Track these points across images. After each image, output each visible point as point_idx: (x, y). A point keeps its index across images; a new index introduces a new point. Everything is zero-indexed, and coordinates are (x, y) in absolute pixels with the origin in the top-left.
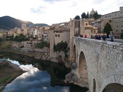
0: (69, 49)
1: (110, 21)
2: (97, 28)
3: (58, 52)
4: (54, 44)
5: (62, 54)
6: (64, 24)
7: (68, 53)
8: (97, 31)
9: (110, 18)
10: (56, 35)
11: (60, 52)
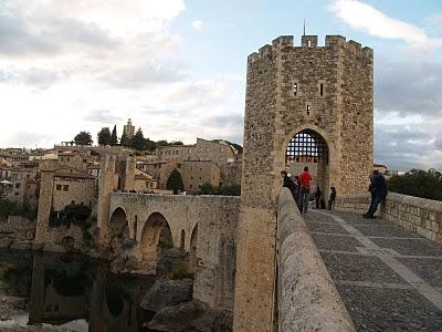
0: (95, 220)
1: (179, 165)
2: (150, 177)
3: (63, 227)
4: (52, 208)
5: (75, 232)
6: (53, 156)
7: (91, 231)
8: (155, 184)
9: (176, 156)
10: (59, 187)
11: (68, 227)
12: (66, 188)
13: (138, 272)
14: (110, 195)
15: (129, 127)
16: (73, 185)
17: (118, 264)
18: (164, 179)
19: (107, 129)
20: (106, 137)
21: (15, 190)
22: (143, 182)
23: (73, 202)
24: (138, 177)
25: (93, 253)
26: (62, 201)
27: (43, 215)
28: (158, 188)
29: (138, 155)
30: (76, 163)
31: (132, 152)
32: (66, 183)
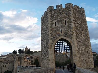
1: (38, 57)
2: (30, 61)
8: (30, 63)
10: (3, 66)
12: (5, 66)
14: (17, 67)
15: (27, 48)
16: (7, 65)
18: (34, 61)
19: (21, 49)
20: (20, 51)
22: (27, 63)
23: (7, 70)
24: (25, 62)
28: (31, 64)
30: (11, 59)
31: (27, 54)
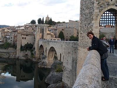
0: (34, 48)
1: (63, 30)
2: (53, 34)
3: (25, 51)
4: (21, 45)
5: (28, 52)
7: (33, 52)
8: (54, 36)
9: (62, 26)
10: (23, 38)
11: (26, 51)
12: (25, 38)
13: (47, 67)
14: (39, 40)
15: (48, 17)
16: (27, 37)
17: (41, 64)
18: (58, 34)
19: (40, 19)
20: (40, 21)
21: (11, 39)
22: (50, 36)
23: (28, 43)
24: (48, 34)
25: (34, 60)
26: (24, 42)
27: (19, 47)
29: (50, 26)
30: (30, 30)
31: (48, 25)
32: (25, 37)
